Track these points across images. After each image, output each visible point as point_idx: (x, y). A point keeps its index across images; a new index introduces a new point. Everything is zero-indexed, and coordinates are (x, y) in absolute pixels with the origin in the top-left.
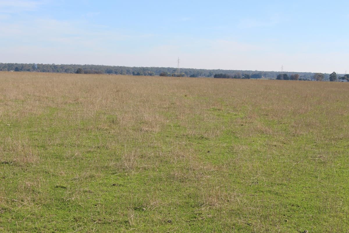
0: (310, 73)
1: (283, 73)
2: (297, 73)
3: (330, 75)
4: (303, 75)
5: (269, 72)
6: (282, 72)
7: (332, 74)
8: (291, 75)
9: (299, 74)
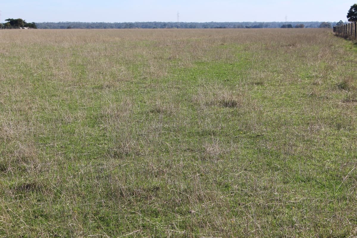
0: (317, 23)
1: (287, 24)
2: (303, 22)
3: (337, 24)
4: (309, 25)
5: (271, 23)
6: (286, 22)
7: (339, 22)
8: (295, 25)
9: (304, 24)
